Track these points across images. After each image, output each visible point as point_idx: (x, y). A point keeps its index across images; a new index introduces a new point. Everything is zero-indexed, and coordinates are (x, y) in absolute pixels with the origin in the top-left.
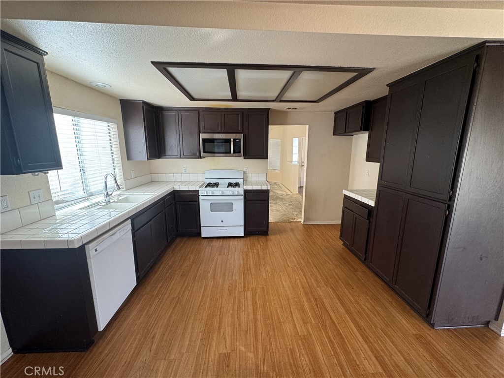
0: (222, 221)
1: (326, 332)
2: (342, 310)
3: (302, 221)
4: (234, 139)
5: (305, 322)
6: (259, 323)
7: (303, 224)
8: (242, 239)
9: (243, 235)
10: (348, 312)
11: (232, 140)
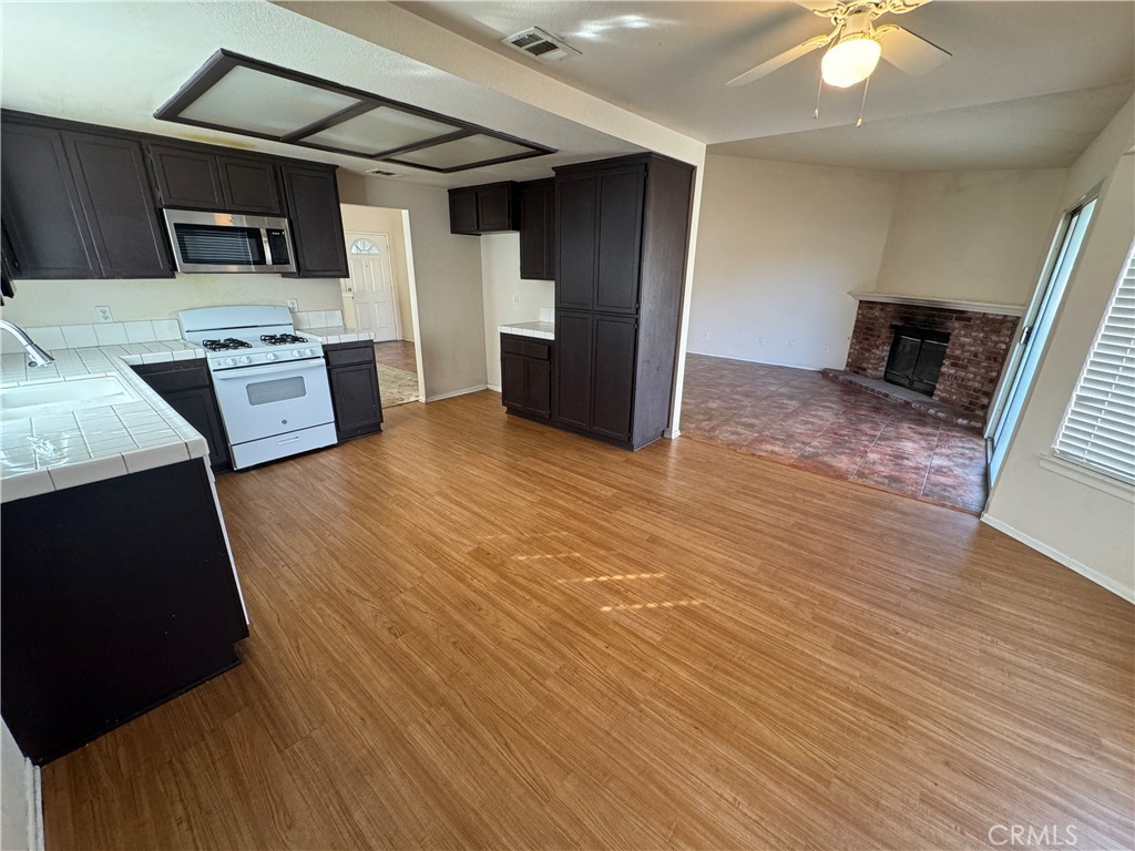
0: (284, 422)
1: (557, 489)
2: (557, 469)
3: (422, 399)
4: (267, 230)
5: (533, 492)
6: (483, 514)
7: (426, 403)
8: (335, 449)
9: (336, 442)
10: (563, 468)
11: (263, 232)
